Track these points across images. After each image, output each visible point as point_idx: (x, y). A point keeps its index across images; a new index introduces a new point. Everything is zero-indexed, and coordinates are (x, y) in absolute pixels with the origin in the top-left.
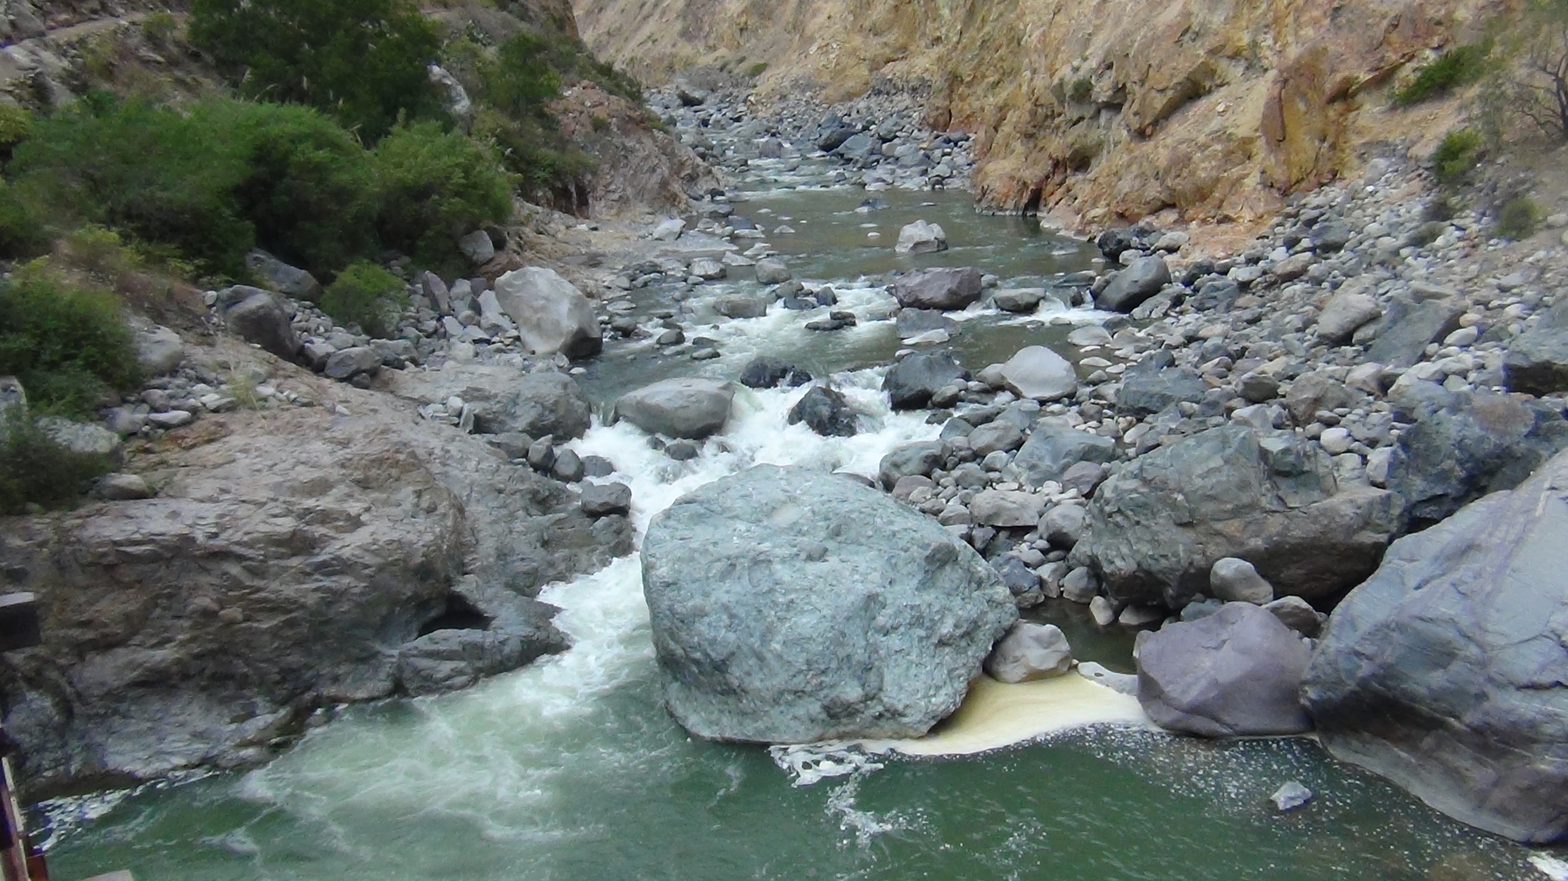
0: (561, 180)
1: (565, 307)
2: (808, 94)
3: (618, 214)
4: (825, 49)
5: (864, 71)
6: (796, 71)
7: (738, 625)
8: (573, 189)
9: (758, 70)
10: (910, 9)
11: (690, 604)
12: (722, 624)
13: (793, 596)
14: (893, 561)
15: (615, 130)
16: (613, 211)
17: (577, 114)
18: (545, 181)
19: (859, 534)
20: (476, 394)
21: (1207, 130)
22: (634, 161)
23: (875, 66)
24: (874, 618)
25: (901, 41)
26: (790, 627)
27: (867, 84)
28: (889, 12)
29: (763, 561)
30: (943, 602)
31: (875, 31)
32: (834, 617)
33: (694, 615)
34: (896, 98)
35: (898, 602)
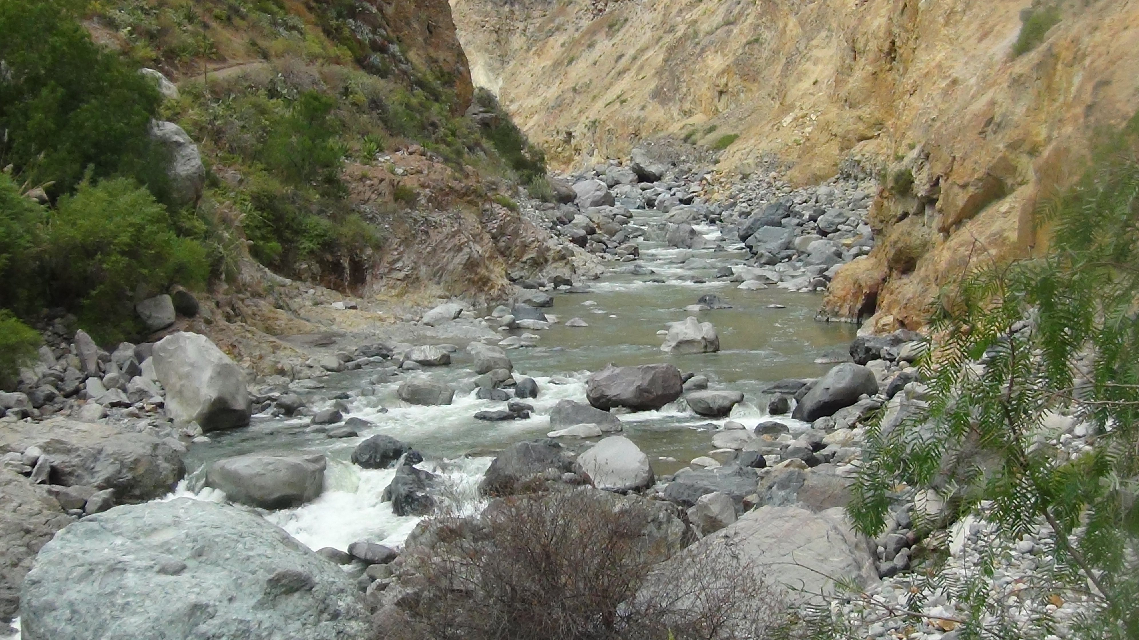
0: (332, 253)
1: (207, 374)
2: (773, 174)
3: (400, 295)
4: (800, 122)
5: (834, 149)
6: (764, 146)
7: (78, 620)
8: (346, 263)
9: (727, 141)
10: (890, 79)
11: (44, 598)
12: (64, 617)
13: (130, 599)
14: (240, 581)
15: (423, 202)
16: (394, 292)
17: (376, 181)
18: (312, 252)
19: (219, 556)
20: (59, 446)
21: (988, 232)
22: (435, 237)
23: (846, 146)
24: (197, 625)
25: (877, 115)
26: (119, 626)
27: (836, 165)
28: (865, 80)
29: (119, 569)
30: (276, 621)
31: (850, 103)
32: (157, 619)
33: (45, 609)
34: (862, 185)
35: (227, 616)
